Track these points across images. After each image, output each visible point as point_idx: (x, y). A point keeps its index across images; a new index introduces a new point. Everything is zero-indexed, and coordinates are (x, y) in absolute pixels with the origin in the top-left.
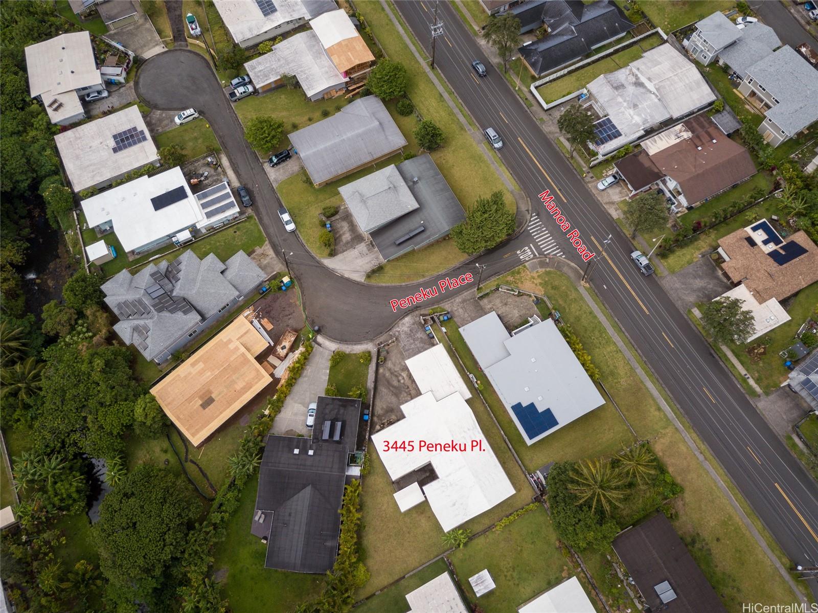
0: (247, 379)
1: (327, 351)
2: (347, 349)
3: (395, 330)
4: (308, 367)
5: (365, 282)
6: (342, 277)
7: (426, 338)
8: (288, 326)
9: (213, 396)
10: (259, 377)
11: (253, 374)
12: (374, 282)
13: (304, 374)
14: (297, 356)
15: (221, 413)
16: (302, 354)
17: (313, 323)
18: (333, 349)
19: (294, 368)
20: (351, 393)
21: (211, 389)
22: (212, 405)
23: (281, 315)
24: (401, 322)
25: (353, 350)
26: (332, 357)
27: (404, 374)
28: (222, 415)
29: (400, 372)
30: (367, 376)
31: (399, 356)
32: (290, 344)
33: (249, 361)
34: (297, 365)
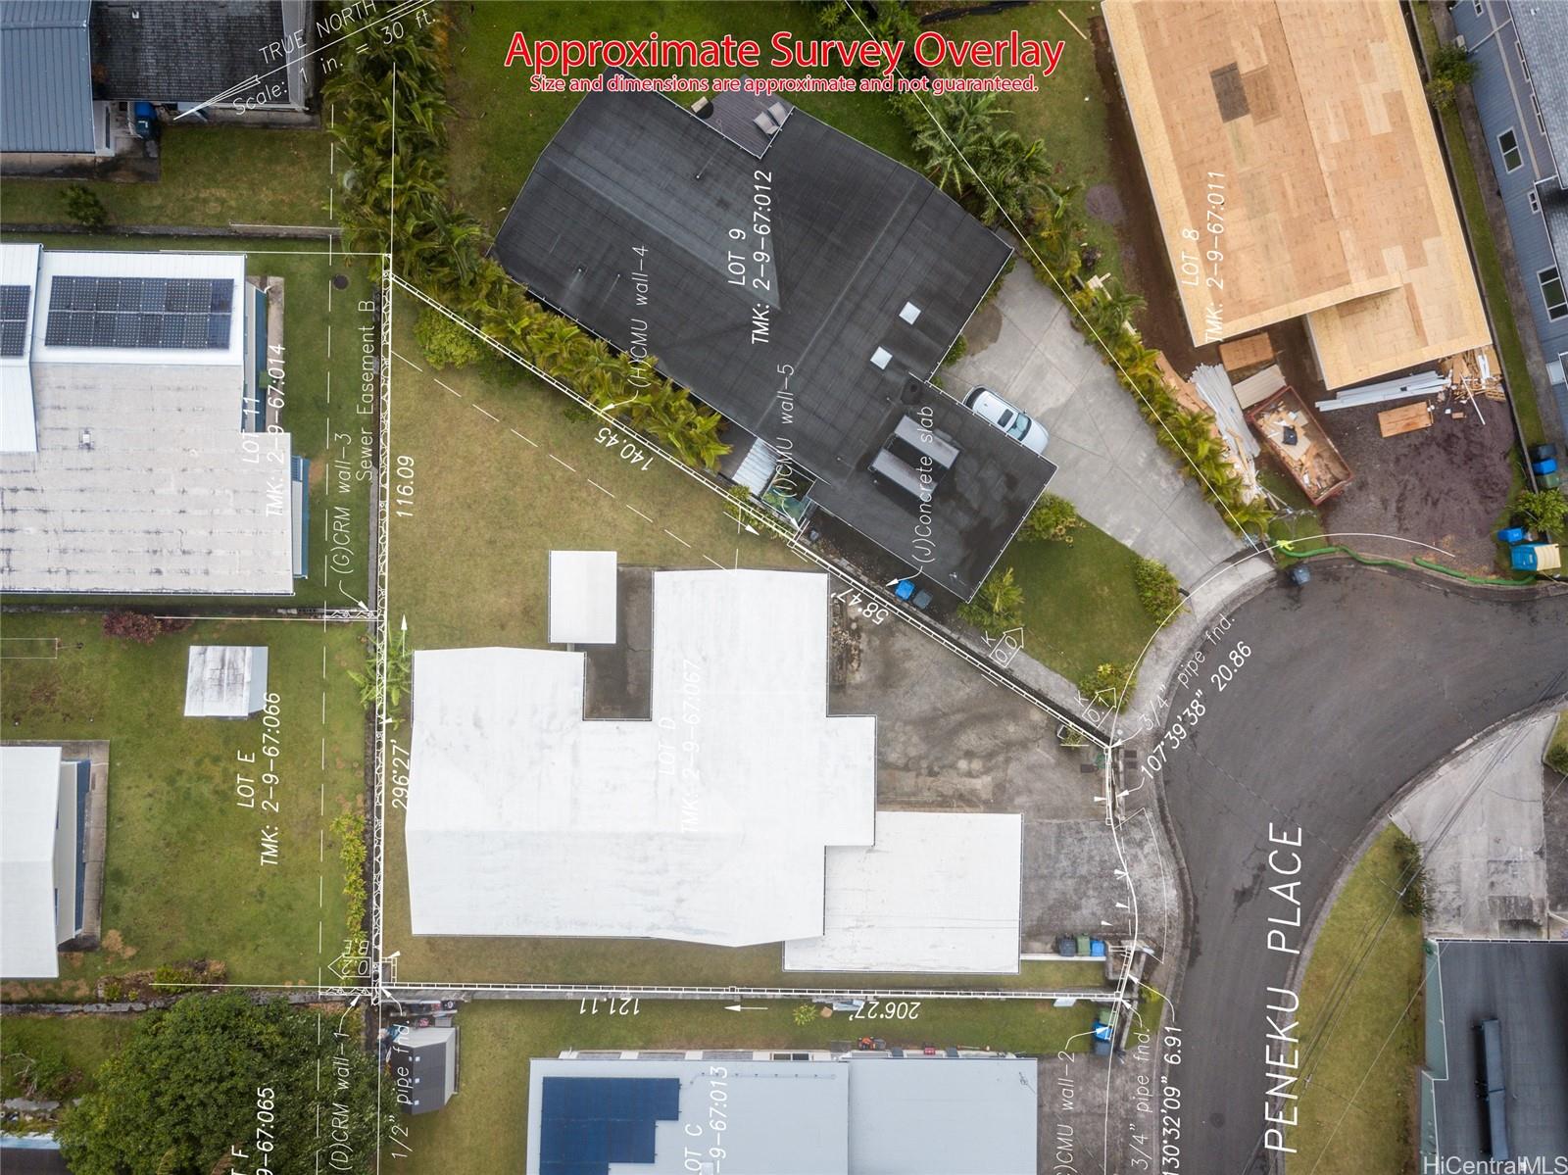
0: (1243, 257)
1: (1198, 573)
2: (1172, 644)
3: (1155, 833)
4: (1179, 484)
5: (1384, 823)
6: (1447, 753)
7: (1068, 925)
8: (1362, 486)
9: (1245, 122)
10: (1230, 302)
11: (1251, 289)
12: (1370, 856)
13: (1160, 462)
14: (1238, 466)
15: (1171, 128)
16: (1237, 483)
17: (1326, 572)
18: (1196, 595)
19: (1200, 434)
20: (1008, 578)
21: (1275, 122)
22: (1213, 104)
23: (1414, 480)
24: (1170, 869)
25: (1159, 658)
26: (1169, 580)
27: (982, 784)
28: (1160, 127)
29: (1000, 774)
30: (1043, 662)
31: (1057, 800)
32: (1293, 465)
33: (1307, 290)
34: (1204, 449)
